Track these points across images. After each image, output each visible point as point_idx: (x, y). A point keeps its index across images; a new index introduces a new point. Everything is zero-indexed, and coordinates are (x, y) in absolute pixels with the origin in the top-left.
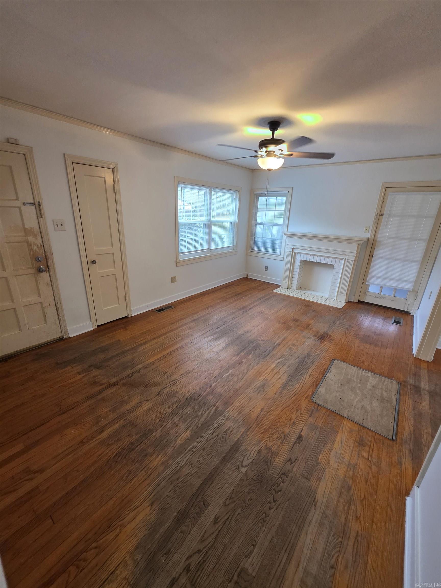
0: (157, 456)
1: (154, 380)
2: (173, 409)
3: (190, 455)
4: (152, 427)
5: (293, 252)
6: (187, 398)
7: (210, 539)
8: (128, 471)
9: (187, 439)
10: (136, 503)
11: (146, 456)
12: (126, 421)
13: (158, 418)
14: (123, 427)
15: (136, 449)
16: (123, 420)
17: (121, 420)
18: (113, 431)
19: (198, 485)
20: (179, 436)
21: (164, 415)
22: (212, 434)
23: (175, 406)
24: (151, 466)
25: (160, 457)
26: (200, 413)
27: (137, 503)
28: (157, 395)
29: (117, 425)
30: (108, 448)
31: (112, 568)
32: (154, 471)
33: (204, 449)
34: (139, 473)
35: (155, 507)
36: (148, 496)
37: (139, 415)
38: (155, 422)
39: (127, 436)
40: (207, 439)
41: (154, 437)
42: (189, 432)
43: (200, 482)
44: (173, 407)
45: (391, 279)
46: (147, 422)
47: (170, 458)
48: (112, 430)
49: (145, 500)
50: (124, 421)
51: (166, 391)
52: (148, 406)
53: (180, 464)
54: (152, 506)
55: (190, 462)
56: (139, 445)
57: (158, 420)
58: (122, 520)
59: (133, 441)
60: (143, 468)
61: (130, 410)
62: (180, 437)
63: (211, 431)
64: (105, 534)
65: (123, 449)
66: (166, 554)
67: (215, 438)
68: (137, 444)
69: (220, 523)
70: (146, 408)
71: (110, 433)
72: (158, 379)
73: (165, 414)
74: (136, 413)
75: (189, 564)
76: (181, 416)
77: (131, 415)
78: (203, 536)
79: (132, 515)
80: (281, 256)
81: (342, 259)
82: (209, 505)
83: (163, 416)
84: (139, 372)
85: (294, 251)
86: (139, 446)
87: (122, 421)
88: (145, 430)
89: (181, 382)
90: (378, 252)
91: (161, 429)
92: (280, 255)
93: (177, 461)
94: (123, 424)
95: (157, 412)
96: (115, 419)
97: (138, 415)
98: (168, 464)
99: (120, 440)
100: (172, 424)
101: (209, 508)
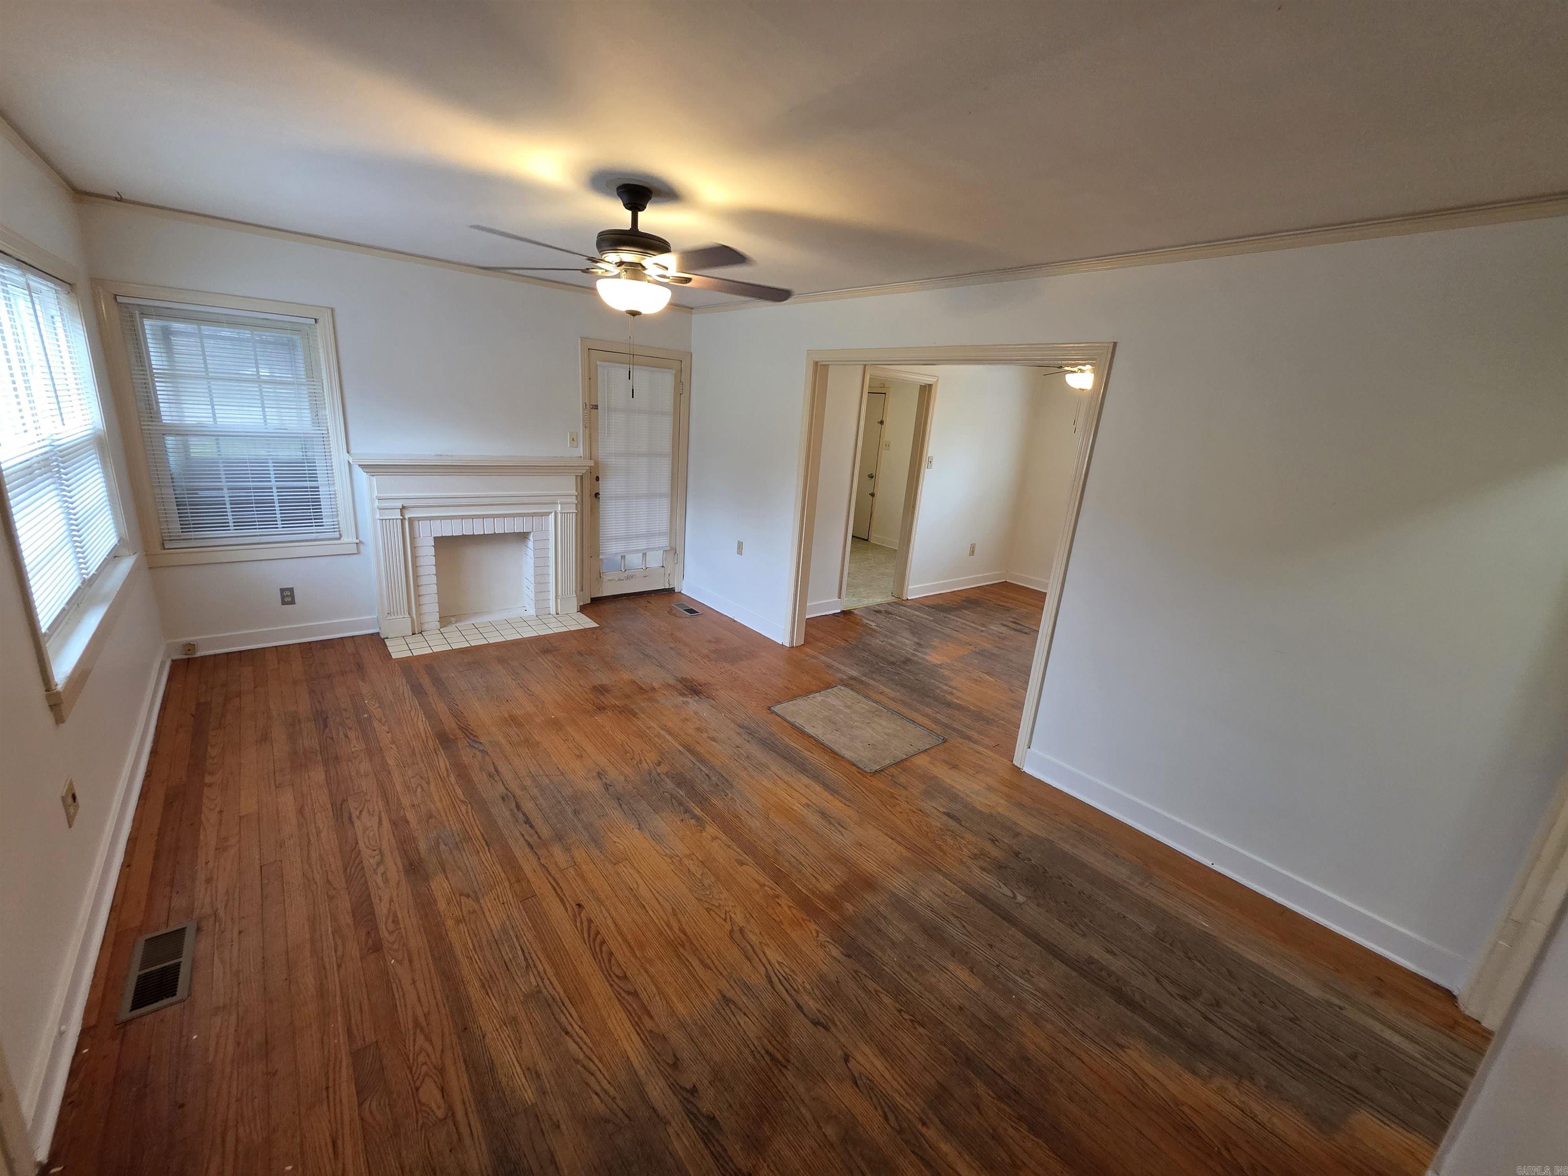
0: (1023, 1034)
1: (751, 1035)
2: (883, 991)
3: (1007, 970)
4: (945, 1046)
5: (403, 520)
6: (849, 956)
7: (1137, 964)
8: (1071, 1099)
9: (972, 971)
10: (1129, 1076)
11: (1027, 1060)
12: (928, 1118)
13: (915, 1028)
14: (950, 1128)
15: (1014, 1083)
16: (924, 1130)
17: (923, 1135)
18: (967, 1158)
19: (1064, 967)
20: (965, 987)
21: (903, 1013)
22: (953, 924)
23: (871, 985)
24: (1048, 1049)
25: (1024, 1029)
26: (898, 937)
27: (1129, 1074)
28: (826, 1028)
29: (945, 1147)
30: (1024, 1163)
31: (1238, 1113)
32: (1058, 1042)
33: (991, 946)
34: (1070, 1073)
35: (1123, 1041)
36: (1110, 1054)
37: (905, 1082)
38: (928, 1037)
39: (980, 1113)
40: (967, 936)
41: (974, 1041)
42: (951, 966)
43: (1057, 963)
44: (876, 991)
45: (638, 537)
46: (928, 1058)
47: (1024, 1009)
48: (965, 1160)
49: (1118, 1060)
50: (928, 1127)
51: (811, 1004)
52: (872, 1058)
53: (1031, 990)
54: (1124, 1047)
55: (1024, 974)
56: (1002, 1078)
57: (921, 1030)
58: (1167, 1103)
59: (991, 1093)
60: (1058, 1066)
61: (886, 1109)
62: (969, 985)
63: (947, 926)
64: (1202, 1135)
65: (1021, 1118)
66: (1181, 1026)
67: (965, 924)
68: (1000, 1081)
69: (1111, 947)
70: (878, 1063)
71: (974, 1165)
72: (751, 1027)
73: (900, 1011)
74: (897, 1091)
75: (1178, 995)
76: (905, 975)
77: (907, 1105)
78: (1138, 973)
79: (1152, 1084)
80: (345, 539)
81: (548, 514)
82: (1090, 957)
83: (906, 1016)
84: (694, 1091)
85: (407, 517)
86: (1005, 1077)
87: (930, 1133)
88: (956, 1061)
89: (779, 963)
90: (610, 487)
91: (948, 1024)
92: (339, 539)
93: (1026, 996)
94: (942, 1127)
95: (893, 1031)
96: (922, 1159)
97: (903, 1084)
98: (1036, 1013)
99: (994, 1130)
100: (932, 998)
101: (1096, 957)
